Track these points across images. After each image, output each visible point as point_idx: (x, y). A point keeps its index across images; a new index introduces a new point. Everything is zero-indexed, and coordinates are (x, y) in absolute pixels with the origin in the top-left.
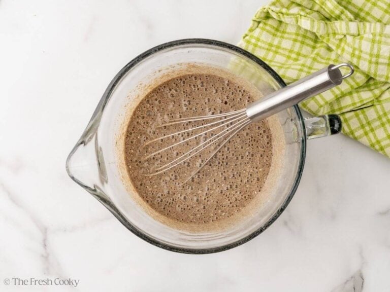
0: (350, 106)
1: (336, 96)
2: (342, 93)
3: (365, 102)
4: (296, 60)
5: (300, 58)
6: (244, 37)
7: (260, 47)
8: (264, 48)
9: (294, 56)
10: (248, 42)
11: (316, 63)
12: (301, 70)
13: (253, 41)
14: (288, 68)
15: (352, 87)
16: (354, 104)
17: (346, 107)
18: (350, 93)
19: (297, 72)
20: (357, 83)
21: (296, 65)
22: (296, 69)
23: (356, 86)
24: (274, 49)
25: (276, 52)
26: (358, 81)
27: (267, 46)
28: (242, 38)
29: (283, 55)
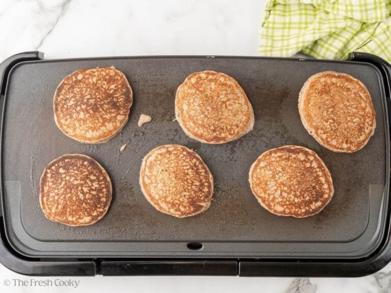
0: (355, 46)
1: (344, 43)
2: (347, 39)
3: (365, 40)
4: (306, 28)
5: (309, 25)
6: (263, 26)
7: (277, 28)
8: (280, 28)
9: (303, 26)
10: (267, 27)
11: (322, 25)
12: (314, 33)
13: (271, 25)
14: (304, 35)
15: (352, 33)
16: (357, 44)
17: (352, 48)
18: (352, 38)
19: (312, 35)
20: (355, 30)
21: (308, 31)
22: (310, 34)
23: (355, 32)
24: (287, 26)
25: (290, 28)
26: (355, 28)
27: (282, 26)
28: (261, 27)
29: (295, 28)
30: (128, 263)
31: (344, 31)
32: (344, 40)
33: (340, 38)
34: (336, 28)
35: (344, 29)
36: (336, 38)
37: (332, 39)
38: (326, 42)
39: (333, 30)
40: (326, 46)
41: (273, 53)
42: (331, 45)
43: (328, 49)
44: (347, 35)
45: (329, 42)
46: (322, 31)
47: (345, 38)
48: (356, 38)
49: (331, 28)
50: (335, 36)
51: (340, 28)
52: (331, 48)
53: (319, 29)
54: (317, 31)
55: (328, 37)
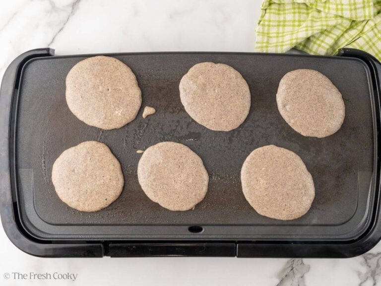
0: (344, 42)
2: (338, 36)
3: (354, 36)
4: (299, 25)
5: (302, 23)
7: (273, 26)
8: (275, 26)
9: (297, 23)
10: (263, 25)
11: (314, 23)
12: (307, 30)
14: (298, 32)
15: (342, 31)
16: (347, 40)
17: (342, 44)
18: (342, 35)
20: (345, 28)
21: (302, 28)
22: (304, 31)
23: (345, 30)
24: (282, 23)
25: (284, 26)
26: (345, 25)
28: (258, 25)
29: (290, 25)
30: (134, 246)
31: (335, 29)
32: (335, 37)
33: (331, 35)
34: (327, 26)
35: (335, 26)
36: (327, 35)
37: (323, 36)
38: (318, 39)
39: (325, 28)
40: (318, 42)
41: (269, 48)
42: (322, 41)
43: (319, 45)
44: (338, 32)
45: (321, 38)
46: (314, 28)
47: (335, 35)
48: (346, 35)
49: (322, 25)
50: (326, 33)
51: (331, 26)
52: (323, 44)
53: (312, 27)
54: (309, 28)
55: (320, 34)
